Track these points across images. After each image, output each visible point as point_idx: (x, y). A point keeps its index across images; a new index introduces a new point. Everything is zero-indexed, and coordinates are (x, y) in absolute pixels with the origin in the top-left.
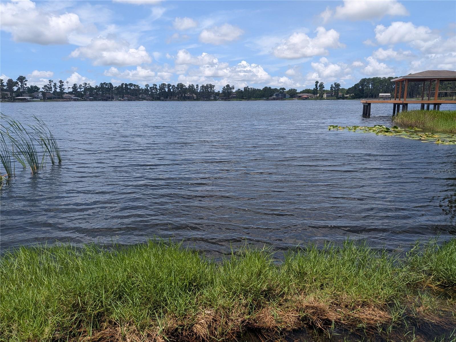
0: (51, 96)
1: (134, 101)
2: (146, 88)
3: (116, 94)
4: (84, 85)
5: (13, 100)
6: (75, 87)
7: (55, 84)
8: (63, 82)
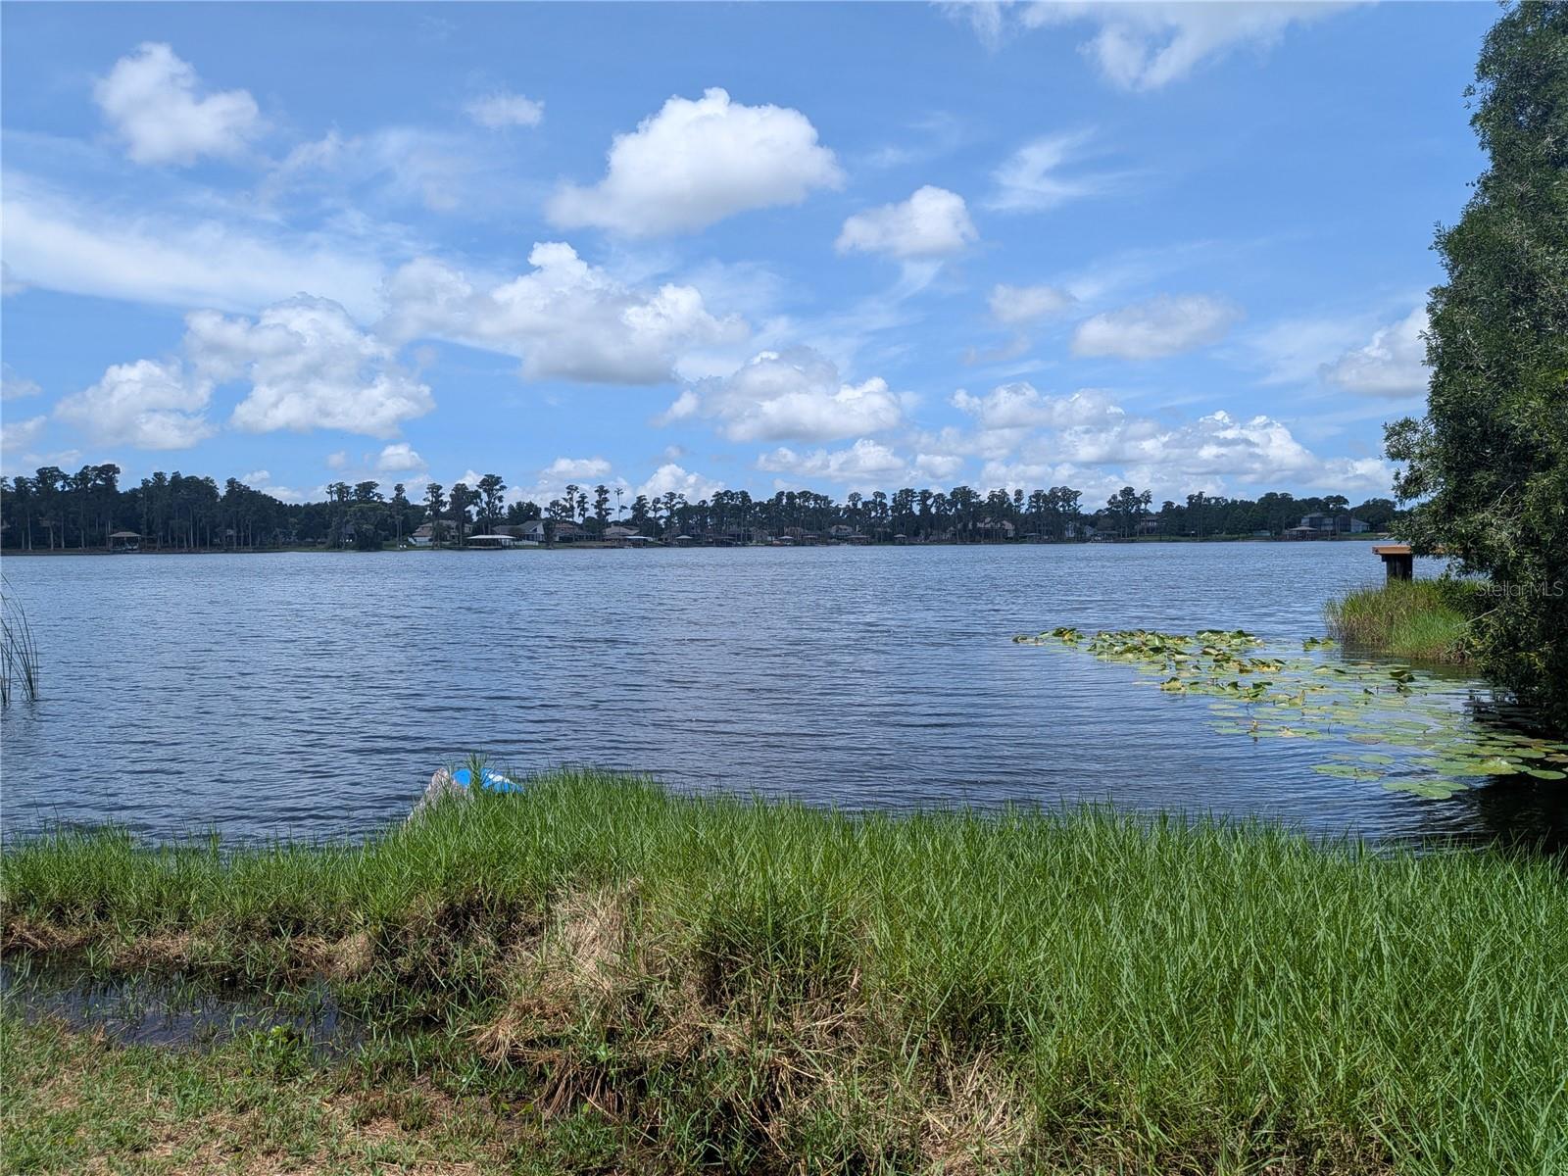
0: (571, 531)
1: (812, 545)
2: (850, 504)
3: (762, 525)
4: (666, 500)
5: (463, 544)
6: (639, 506)
7: (583, 497)
8: (607, 492)
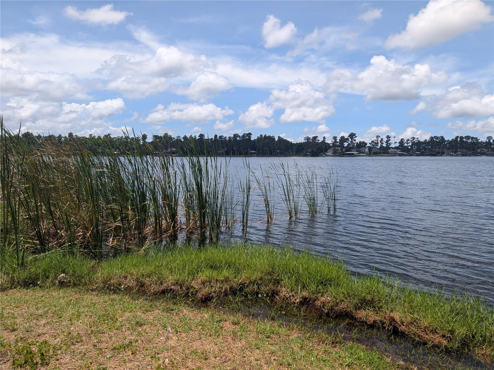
1: (470, 156)
4: (411, 140)
5: (342, 155)
6: (402, 142)
7: (382, 139)
